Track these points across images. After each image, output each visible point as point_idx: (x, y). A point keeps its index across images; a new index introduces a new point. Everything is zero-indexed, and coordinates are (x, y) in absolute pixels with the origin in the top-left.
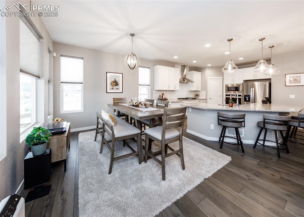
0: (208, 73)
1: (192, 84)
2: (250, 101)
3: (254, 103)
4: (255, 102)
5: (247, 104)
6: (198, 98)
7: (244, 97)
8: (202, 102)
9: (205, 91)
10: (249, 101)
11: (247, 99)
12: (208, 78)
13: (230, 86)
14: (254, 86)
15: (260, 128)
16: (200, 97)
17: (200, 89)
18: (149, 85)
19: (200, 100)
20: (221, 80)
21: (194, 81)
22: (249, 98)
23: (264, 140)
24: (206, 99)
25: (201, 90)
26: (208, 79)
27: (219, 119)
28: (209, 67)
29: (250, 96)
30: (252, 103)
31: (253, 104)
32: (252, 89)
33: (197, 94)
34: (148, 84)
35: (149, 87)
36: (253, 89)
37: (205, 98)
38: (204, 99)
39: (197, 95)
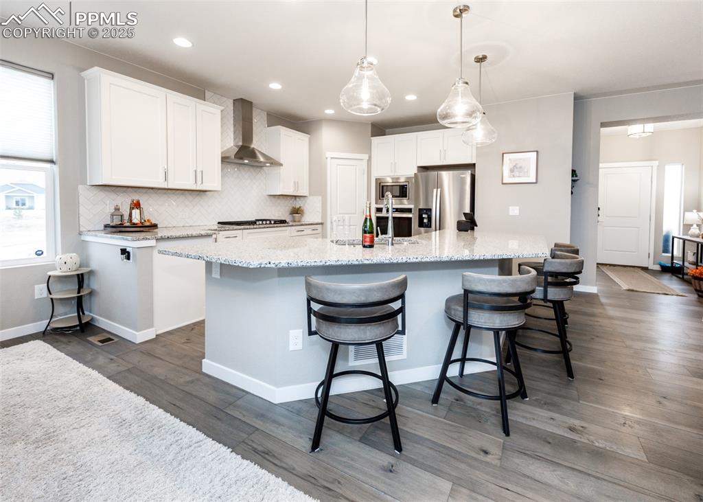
0: (329, 137)
1: (275, 170)
2: (430, 227)
3: (440, 229)
4: (443, 229)
5: (426, 232)
6: (299, 221)
7: (419, 215)
8: (309, 232)
9: (320, 198)
10: (429, 225)
11: (426, 220)
12: (329, 154)
13: (389, 181)
14: (439, 184)
15: (454, 323)
16: (307, 218)
17: (303, 191)
18: (52, 162)
19: (306, 225)
20: (365, 163)
21: (282, 162)
22: (430, 219)
23: (463, 360)
24: (322, 224)
25: (310, 195)
26: (329, 159)
27: (310, 310)
28: (332, 121)
29: (430, 210)
30: (436, 230)
31: (438, 232)
32: (435, 190)
33: (298, 206)
34: (48, 157)
35: (55, 168)
36: (439, 190)
37: (320, 221)
38: (316, 221)
39: (296, 211)
